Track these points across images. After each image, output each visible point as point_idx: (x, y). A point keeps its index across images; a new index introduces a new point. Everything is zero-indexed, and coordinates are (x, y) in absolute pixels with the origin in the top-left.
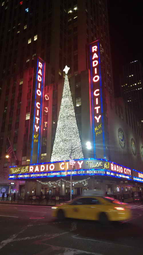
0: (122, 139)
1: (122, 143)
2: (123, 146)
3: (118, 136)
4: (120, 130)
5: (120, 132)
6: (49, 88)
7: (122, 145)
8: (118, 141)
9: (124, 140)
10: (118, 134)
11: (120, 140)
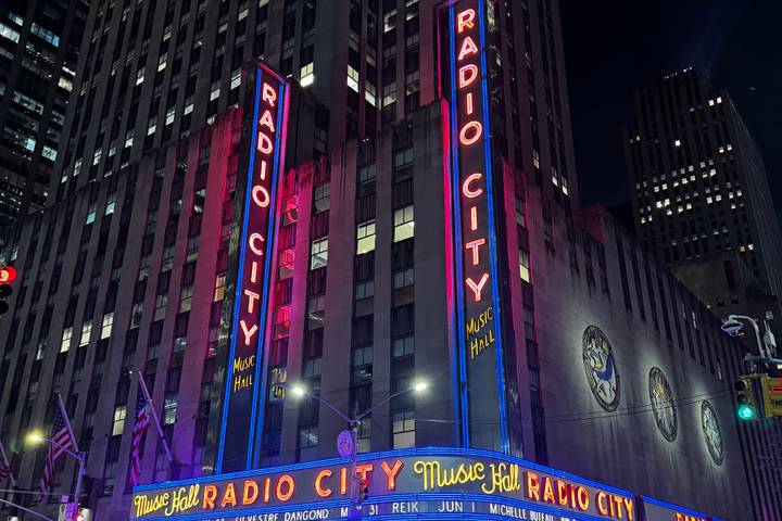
0: (604, 370)
1: (602, 387)
2: (609, 399)
3: (584, 358)
4: (590, 335)
5: (593, 342)
6: (300, 179)
7: (602, 394)
8: (585, 383)
9: (613, 374)
10: (585, 349)
11: (595, 374)
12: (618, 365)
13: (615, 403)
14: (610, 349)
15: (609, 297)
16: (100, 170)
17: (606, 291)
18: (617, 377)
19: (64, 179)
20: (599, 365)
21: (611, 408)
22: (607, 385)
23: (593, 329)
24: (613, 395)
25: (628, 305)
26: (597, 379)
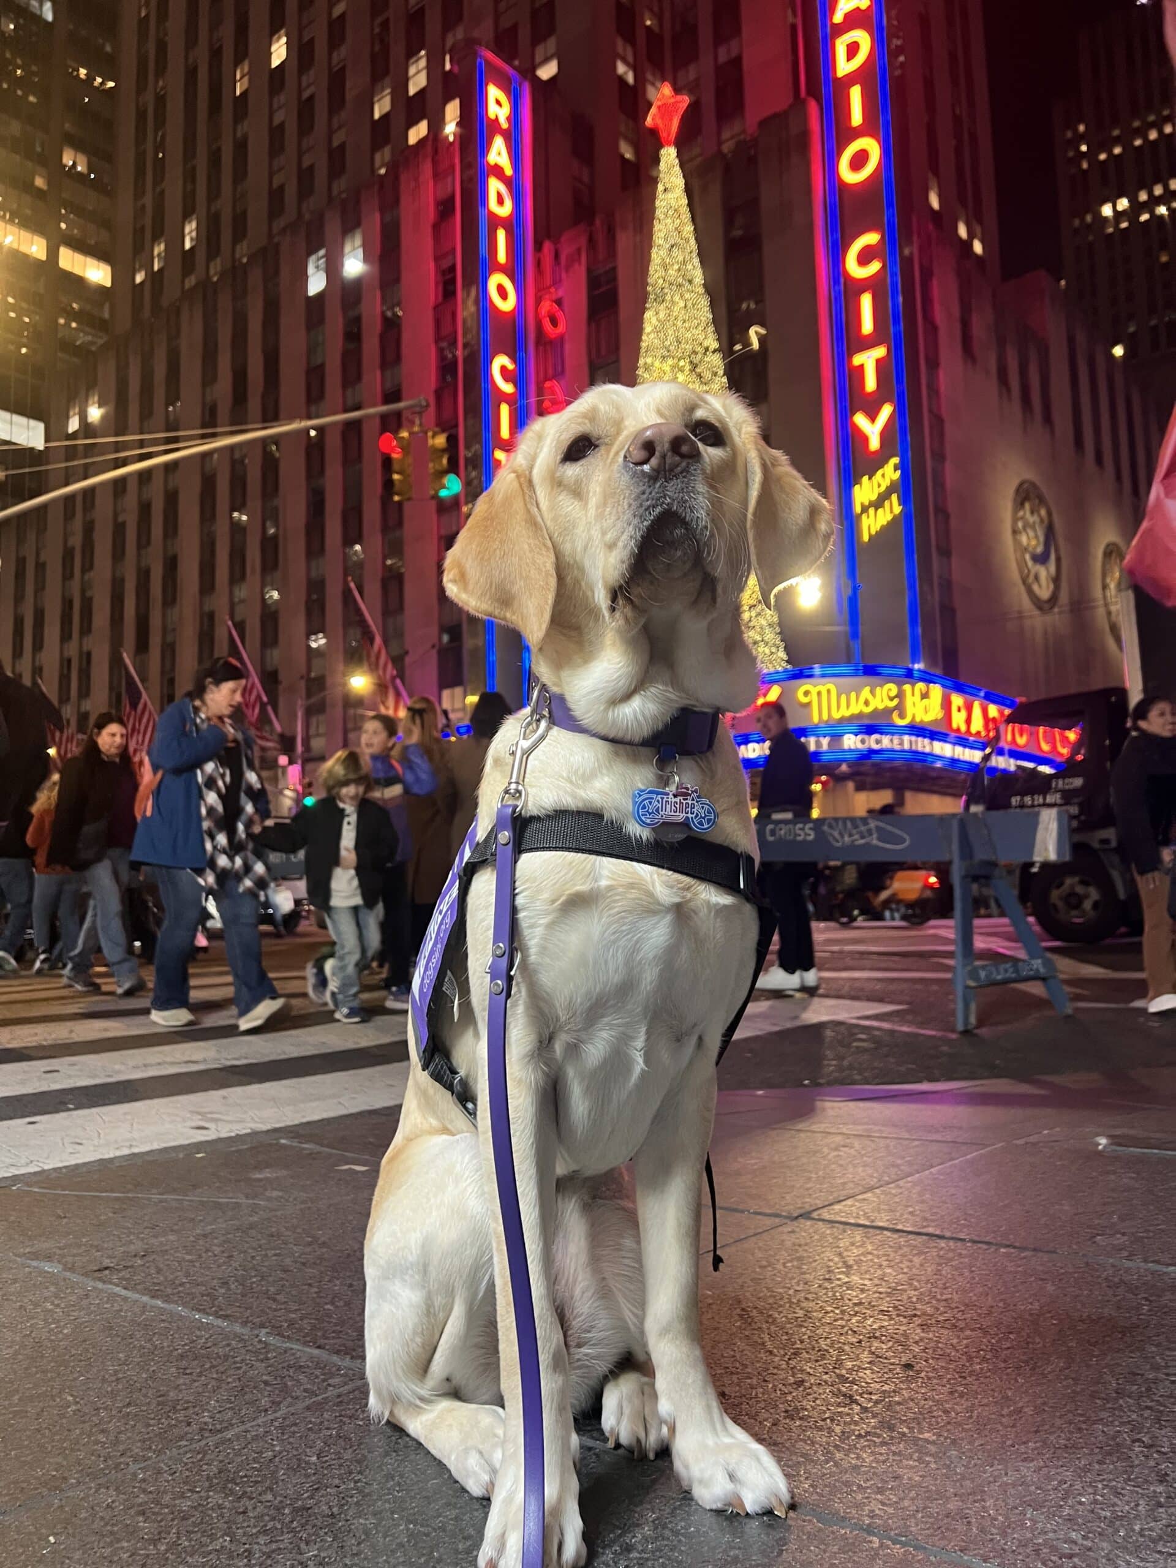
0: (1040, 549)
1: (1037, 578)
2: (1044, 591)
3: (1015, 532)
4: (1025, 495)
5: (1027, 506)
6: (563, 258)
7: (1035, 587)
8: (1013, 566)
9: (1053, 557)
10: (1015, 520)
11: (1028, 557)
12: (1061, 542)
13: (1054, 599)
14: (1049, 514)
15: (1052, 432)
16: (201, 257)
17: (1048, 419)
18: (1058, 560)
19: (139, 278)
20: (1034, 542)
21: (1046, 606)
22: (1043, 572)
23: (1025, 486)
24: (1052, 586)
25: (1079, 443)
26: (1030, 563)
